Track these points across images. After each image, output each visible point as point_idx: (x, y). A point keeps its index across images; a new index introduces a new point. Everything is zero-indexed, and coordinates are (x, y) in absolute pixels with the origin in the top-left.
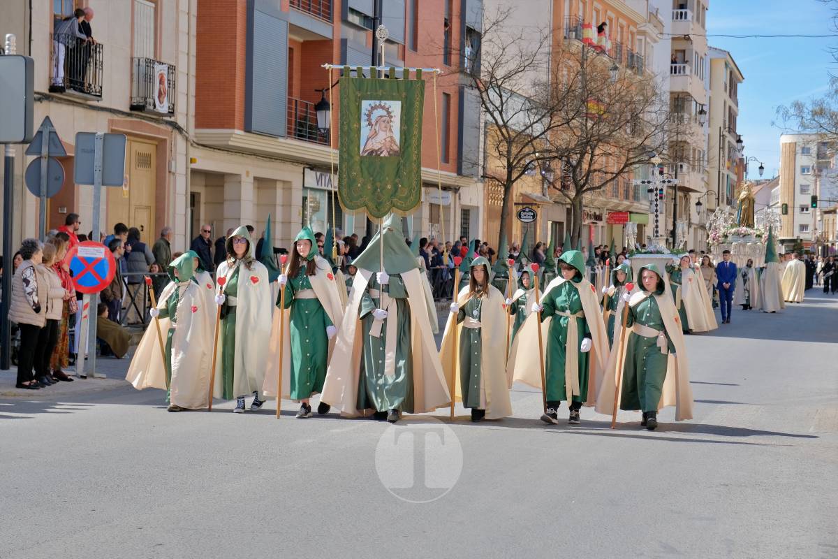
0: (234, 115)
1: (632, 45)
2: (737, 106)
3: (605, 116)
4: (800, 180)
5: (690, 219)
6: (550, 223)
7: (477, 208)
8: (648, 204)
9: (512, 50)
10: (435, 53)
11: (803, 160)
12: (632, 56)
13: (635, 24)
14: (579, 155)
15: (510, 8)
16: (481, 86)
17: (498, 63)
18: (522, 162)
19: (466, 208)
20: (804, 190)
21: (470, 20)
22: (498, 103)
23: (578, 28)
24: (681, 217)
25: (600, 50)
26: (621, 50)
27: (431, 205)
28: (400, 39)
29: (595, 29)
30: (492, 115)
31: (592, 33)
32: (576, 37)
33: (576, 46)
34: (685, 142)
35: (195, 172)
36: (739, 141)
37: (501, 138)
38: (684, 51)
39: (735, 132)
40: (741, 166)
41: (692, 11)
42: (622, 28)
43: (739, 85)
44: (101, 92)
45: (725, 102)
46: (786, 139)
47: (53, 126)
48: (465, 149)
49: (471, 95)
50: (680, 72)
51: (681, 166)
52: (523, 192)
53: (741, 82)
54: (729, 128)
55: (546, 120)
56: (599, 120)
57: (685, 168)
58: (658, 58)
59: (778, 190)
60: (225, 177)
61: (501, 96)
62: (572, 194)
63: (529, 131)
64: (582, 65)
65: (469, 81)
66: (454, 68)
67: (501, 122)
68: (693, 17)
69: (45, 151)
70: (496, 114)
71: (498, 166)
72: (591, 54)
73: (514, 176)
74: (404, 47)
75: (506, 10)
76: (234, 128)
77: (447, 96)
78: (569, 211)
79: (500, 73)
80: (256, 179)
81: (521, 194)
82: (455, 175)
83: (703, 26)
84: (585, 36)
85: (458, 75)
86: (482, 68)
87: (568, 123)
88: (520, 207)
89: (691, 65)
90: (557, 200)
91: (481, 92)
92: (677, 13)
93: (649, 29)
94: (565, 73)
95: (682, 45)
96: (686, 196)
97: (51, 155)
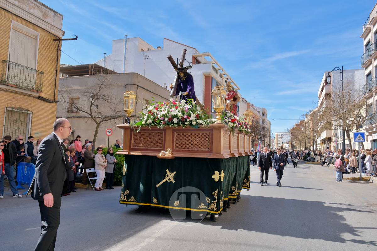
1: (258, 120)
4: (279, 139)
11: (279, 136)
13: (257, 117)
20: (279, 141)
25: (254, 121)
31: (253, 118)
40: (270, 137)
41: (265, 115)
46: (277, 133)
50: (264, 124)
58: (261, 122)
59: (275, 141)
83: (266, 117)
92: (263, 115)
93: (260, 118)
95: (264, 120)
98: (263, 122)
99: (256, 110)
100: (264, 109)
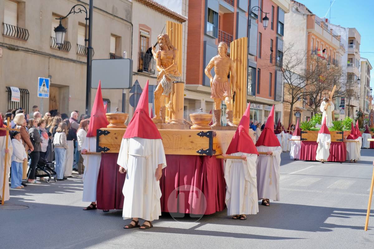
0: (199, 80)
1: (334, 56)
2: (370, 77)
3: (326, 81)
5: (353, 116)
6: (305, 117)
7: (281, 112)
8: (339, 111)
9: (294, 58)
10: (267, 59)
12: (334, 60)
13: (334, 49)
14: (316, 94)
15: (294, 44)
16: (283, 70)
17: (289, 62)
18: (297, 96)
19: (277, 112)
21: (279, 48)
22: (289, 76)
23: (316, 51)
24: (351, 115)
25: (324, 58)
26: (330, 58)
27: (265, 111)
28: (255, 55)
29: (321, 51)
30: (287, 80)
31: (321, 52)
32: (315, 54)
33: (315, 57)
34: (352, 90)
35: (185, 99)
36: (371, 90)
37: (290, 88)
38: (352, 59)
39: (369, 86)
40: (371, 98)
41: (355, 45)
42: (331, 51)
43: (371, 71)
44: (154, 72)
45: (366, 76)
47: (138, 83)
48: (277, 91)
49: (279, 73)
50: (350, 66)
51: (351, 98)
52: (297, 107)
53: (371, 69)
54: (367, 85)
55: (305, 82)
56: (323, 82)
57: (352, 99)
58: (343, 61)
60: (196, 101)
61: (290, 74)
62: (314, 107)
63: (299, 86)
64: (317, 63)
65: (279, 68)
66: (274, 64)
67: (290, 83)
68: (355, 47)
69: (136, 91)
70: (288, 80)
71: (289, 97)
72: (321, 59)
73: (294, 101)
74: (257, 57)
75: (292, 44)
76: (199, 84)
77: (271, 73)
78: (312, 113)
79: (290, 66)
80: (206, 102)
81: (296, 107)
82: (273, 100)
83: (359, 50)
84: (318, 54)
85: (275, 67)
86: (283, 64)
87: (313, 83)
88: (295, 112)
89: (354, 63)
90: (308, 109)
91: (283, 72)
92: (350, 46)
93: (340, 51)
94: (311, 66)
95: (351, 57)
96: (352, 108)
97: (138, 93)
98: (351, 60)
99: (331, 34)
100: (352, 30)
